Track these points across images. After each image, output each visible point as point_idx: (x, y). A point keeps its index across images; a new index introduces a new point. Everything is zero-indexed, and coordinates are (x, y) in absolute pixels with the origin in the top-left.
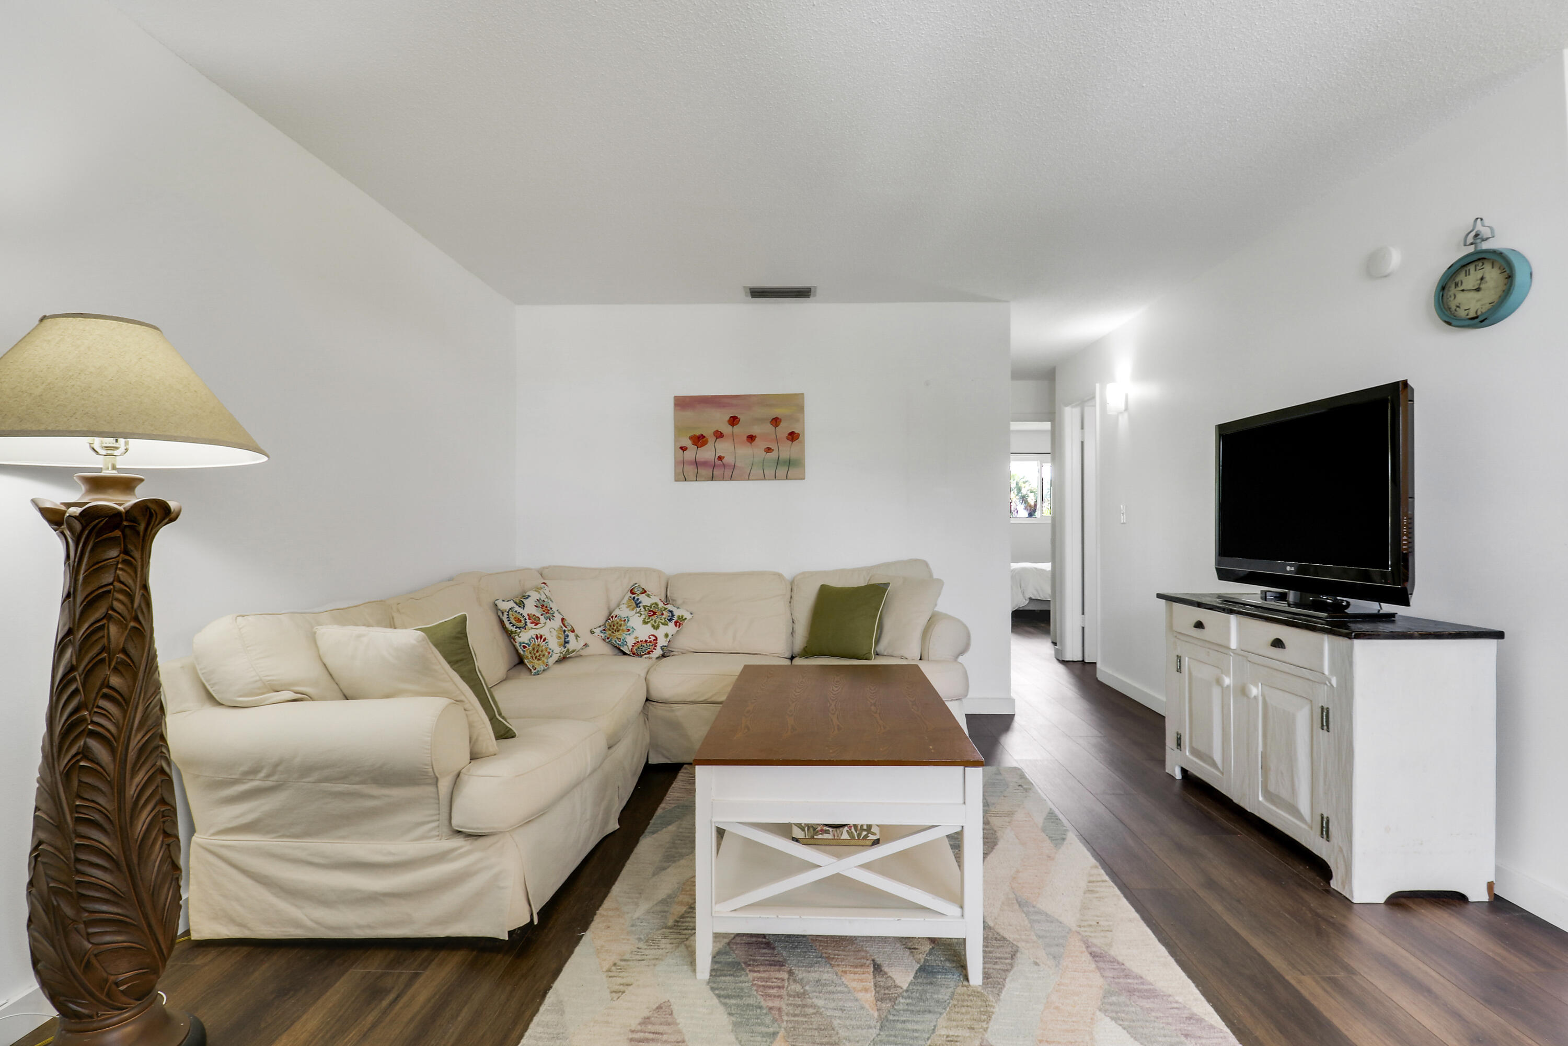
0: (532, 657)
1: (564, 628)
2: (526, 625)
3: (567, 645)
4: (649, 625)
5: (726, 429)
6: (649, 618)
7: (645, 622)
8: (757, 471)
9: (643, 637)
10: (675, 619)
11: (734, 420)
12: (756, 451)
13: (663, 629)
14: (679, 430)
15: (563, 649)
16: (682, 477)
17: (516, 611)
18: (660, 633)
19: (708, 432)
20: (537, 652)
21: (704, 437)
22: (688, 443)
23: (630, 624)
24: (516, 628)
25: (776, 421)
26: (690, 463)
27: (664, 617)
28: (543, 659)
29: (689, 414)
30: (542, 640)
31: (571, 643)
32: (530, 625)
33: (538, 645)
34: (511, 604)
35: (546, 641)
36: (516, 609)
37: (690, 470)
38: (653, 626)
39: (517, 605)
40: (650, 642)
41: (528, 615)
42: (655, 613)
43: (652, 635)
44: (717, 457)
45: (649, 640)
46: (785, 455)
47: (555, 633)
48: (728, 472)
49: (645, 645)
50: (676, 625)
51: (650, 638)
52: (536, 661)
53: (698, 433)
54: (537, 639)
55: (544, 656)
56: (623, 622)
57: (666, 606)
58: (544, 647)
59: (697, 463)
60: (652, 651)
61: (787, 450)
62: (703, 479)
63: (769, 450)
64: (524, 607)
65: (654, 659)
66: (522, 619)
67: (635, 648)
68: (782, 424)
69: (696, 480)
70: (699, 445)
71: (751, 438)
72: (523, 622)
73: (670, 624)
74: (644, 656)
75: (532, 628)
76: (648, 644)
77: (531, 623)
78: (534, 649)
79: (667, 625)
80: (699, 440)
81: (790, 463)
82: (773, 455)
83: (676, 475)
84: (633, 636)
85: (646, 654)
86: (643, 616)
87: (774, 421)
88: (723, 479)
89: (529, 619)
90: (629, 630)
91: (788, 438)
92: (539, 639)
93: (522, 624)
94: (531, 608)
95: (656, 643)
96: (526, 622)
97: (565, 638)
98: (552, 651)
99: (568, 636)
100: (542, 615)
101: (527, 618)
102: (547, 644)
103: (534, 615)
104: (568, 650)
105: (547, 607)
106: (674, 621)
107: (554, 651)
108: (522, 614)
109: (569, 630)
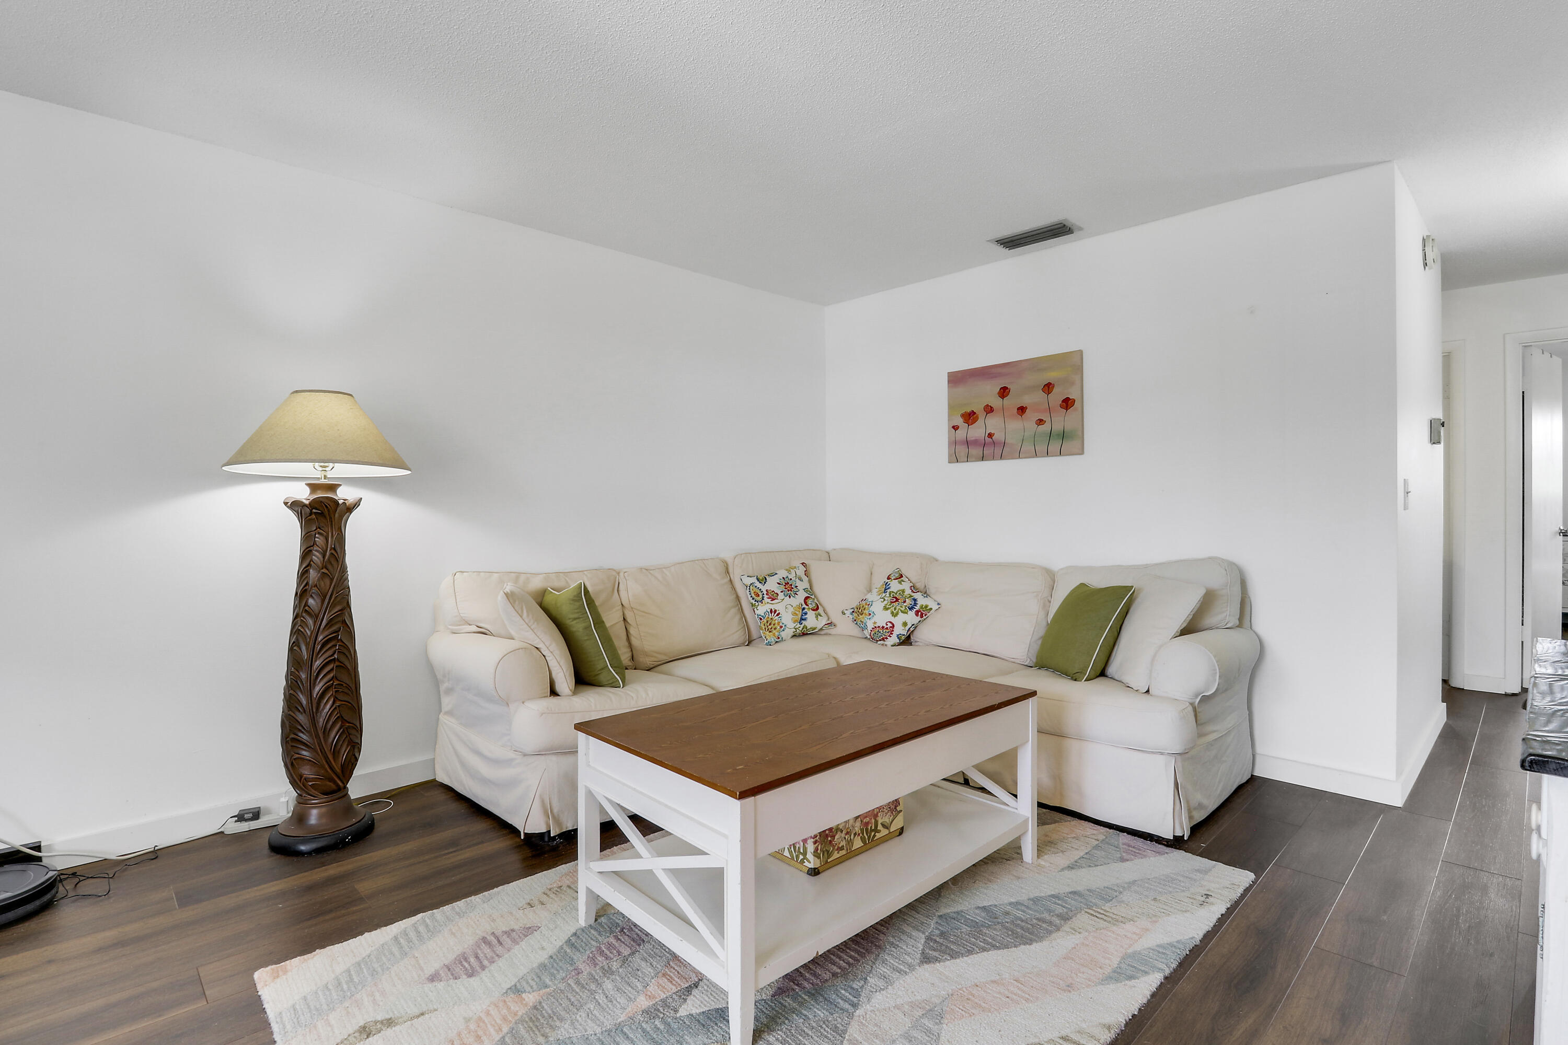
0: (765, 628)
1: (804, 606)
2: (763, 599)
3: (804, 622)
4: (889, 611)
5: (996, 402)
6: (890, 605)
7: (886, 608)
8: (1028, 447)
9: (881, 623)
10: (917, 608)
11: (1004, 392)
12: (1028, 423)
13: (902, 617)
14: (952, 407)
15: (799, 625)
16: (954, 458)
17: (756, 587)
18: (898, 621)
19: (978, 408)
20: (770, 624)
21: (975, 413)
22: (959, 421)
23: (872, 609)
24: (755, 601)
25: (1049, 387)
26: (962, 443)
27: (904, 604)
28: (774, 631)
29: (960, 390)
30: (776, 615)
31: (808, 620)
32: (766, 600)
33: (772, 619)
34: (754, 580)
35: (781, 616)
36: (756, 585)
37: (962, 450)
38: (892, 613)
39: (758, 581)
40: (887, 628)
41: (767, 591)
42: (897, 600)
43: (889, 622)
44: (987, 435)
45: (886, 626)
46: (1058, 427)
47: (791, 609)
48: (998, 451)
49: (881, 631)
50: (917, 615)
51: (887, 625)
52: (768, 632)
53: (969, 410)
54: (771, 613)
55: (775, 629)
56: (867, 606)
57: (913, 594)
58: (777, 622)
59: (967, 443)
60: (887, 638)
61: (1060, 421)
62: (974, 459)
63: (1040, 422)
64: (765, 583)
65: (890, 646)
66: (760, 593)
67: (873, 633)
68: (1055, 390)
69: (967, 461)
70: (970, 424)
71: (1022, 410)
72: (761, 596)
73: (910, 612)
74: (879, 642)
75: (768, 603)
76: (884, 631)
77: (768, 598)
78: (767, 622)
79: (907, 613)
80: (970, 417)
81: (1063, 436)
82: (1045, 428)
83: (950, 456)
84: (872, 621)
85: (880, 640)
86: (886, 602)
87: (1046, 387)
88: (993, 458)
89: (767, 594)
90: (870, 614)
91: (1061, 406)
92: (773, 614)
93: (759, 599)
94: (772, 584)
95: (893, 631)
96: (763, 597)
97: (802, 615)
98: (785, 626)
99: (806, 614)
100: (782, 592)
101: (765, 594)
102: (780, 619)
103: (773, 591)
104: (805, 627)
105: (791, 585)
106: (915, 610)
107: (787, 626)
108: (760, 589)
109: (809, 608)
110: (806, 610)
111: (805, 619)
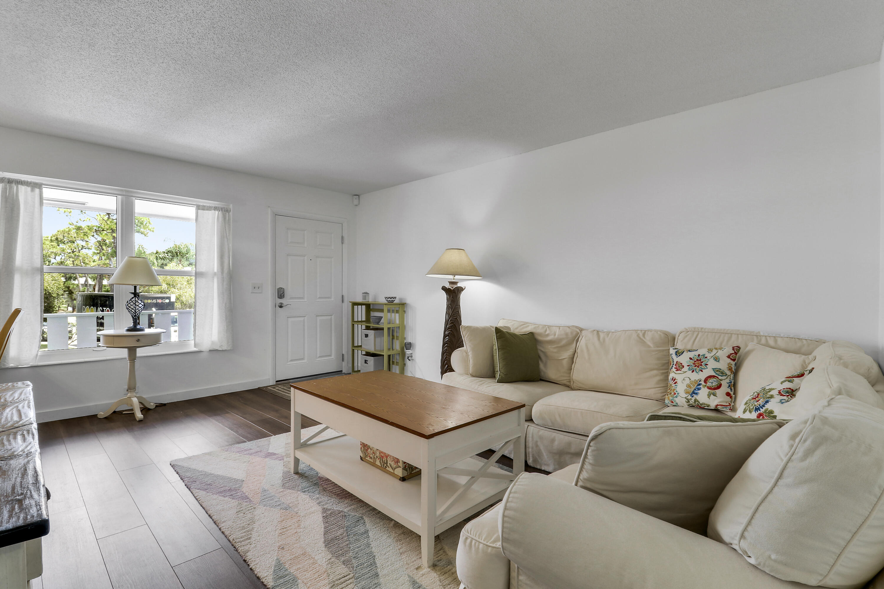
1: (702, 383)
2: (672, 368)
3: (695, 396)
28: (669, 396)
35: (676, 384)
47: (687, 381)
58: (673, 388)
75: (674, 372)
77: (675, 368)
89: (676, 365)
97: (695, 390)
98: (678, 394)
99: (699, 389)
100: (688, 366)
101: (674, 364)
102: (676, 387)
103: (682, 364)
104: (696, 400)
105: (702, 362)
106: (759, 412)
107: (680, 394)
108: (673, 360)
109: (706, 386)
110: (701, 386)
111: (697, 394)
